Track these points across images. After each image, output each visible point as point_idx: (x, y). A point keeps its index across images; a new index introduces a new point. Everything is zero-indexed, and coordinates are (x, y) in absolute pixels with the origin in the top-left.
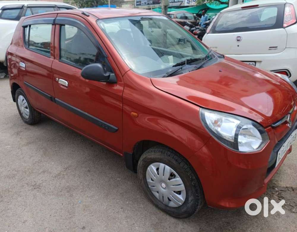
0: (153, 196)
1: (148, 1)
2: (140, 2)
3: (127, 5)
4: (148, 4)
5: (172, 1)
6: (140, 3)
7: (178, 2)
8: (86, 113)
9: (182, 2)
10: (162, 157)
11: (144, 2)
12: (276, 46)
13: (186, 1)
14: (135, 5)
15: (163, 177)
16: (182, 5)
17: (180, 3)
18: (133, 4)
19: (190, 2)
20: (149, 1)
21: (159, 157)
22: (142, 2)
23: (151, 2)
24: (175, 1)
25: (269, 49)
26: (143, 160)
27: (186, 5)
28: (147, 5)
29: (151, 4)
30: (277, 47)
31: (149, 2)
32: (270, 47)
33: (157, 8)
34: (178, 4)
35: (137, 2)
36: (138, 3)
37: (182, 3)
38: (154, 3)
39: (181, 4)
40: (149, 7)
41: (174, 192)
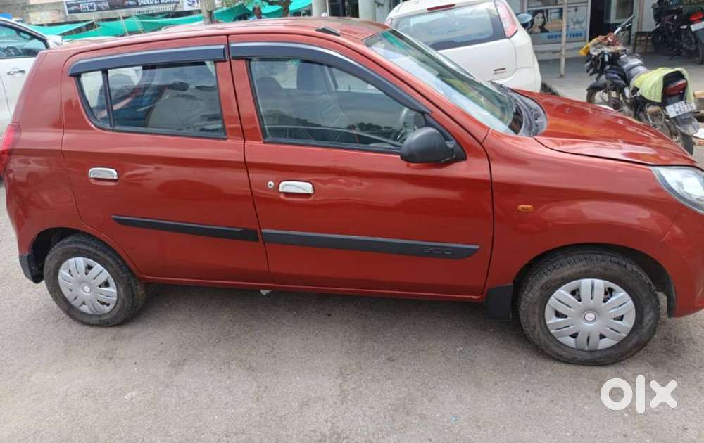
0: (562, 346)
1: (97, 3)
2: (78, 5)
3: (43, 13)
4: (99, 9)
5: (156, 2)
6: (77, 7)
7: (168, 2)
8: (380, 239)
9: (178, 3)
10: (588, 268)
11: (87, 4)
12: (503, 67)
13: (186, 2)
14: (65, 13)
15: (592, 301)
16: (179, 10)
17: (173, 5)
18: (59, 11)
19: (194, 2)
20: (100, 2)
21: (583, 269)
22: (81, 5)
23: (106, 4)
24: (162, 0)
25: (495, 73)
26: (541, 288)
27: (187, 8)
28: (96, 11)
29: (107, 9)
30: (504, 69)
31: (99, 5)
32: (495, 70)
33: (134, 18)
34: (169, 8)
35: (69, 6)
36: (72, 8)
37: (179, 5)
38: (112, 7)
39: (176, 6)
40: (101, 15)
41: (614, 319)
